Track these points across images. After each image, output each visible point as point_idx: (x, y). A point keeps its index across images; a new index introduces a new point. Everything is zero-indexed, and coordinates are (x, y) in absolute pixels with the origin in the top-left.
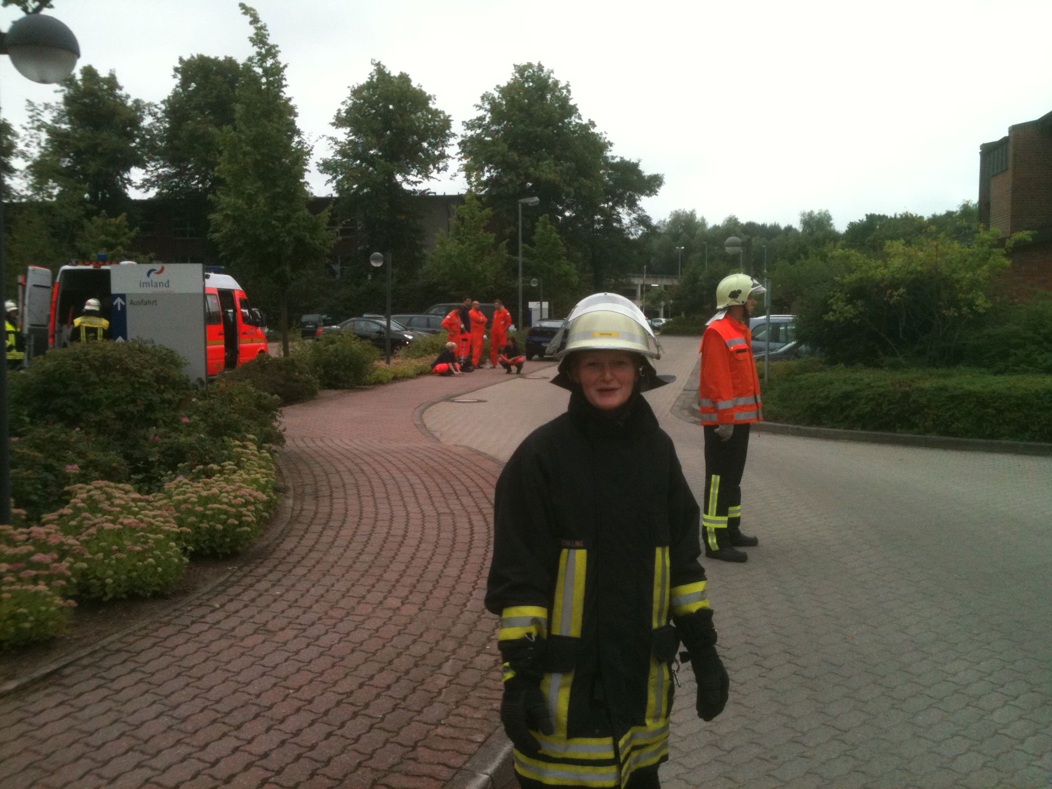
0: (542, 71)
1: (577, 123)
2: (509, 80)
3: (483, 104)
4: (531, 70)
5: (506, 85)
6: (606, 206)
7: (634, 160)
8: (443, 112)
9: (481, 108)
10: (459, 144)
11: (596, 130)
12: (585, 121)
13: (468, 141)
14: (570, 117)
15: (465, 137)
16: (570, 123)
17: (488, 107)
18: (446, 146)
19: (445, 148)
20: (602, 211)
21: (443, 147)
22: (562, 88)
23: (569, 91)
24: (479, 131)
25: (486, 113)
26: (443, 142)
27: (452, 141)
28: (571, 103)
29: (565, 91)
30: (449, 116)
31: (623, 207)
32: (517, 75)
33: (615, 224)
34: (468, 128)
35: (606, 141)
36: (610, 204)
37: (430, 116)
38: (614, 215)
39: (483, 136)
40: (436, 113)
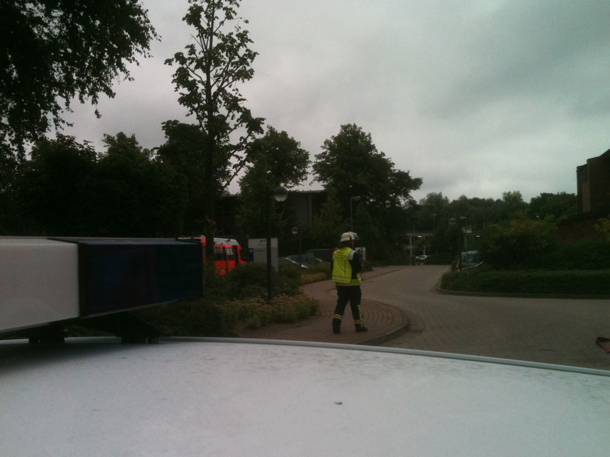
0: (356, 128)
1: (375, 154)
2: (339, 133)
3: (326, 146)
4: (350, 128)
5: (337, 135)
6: (392, 195)
7: (406, 171)
8: (305, 151)
9: (324, 148)
10: (313, 166)
11: (385, 157)
12: (379, 153)
13: (318, 165)
14: (371, 151)
15: (317, 162)
16: (371, 154)
17: (328, 147)
18: (306, 167)
19: (306, 168)
20: (390, 199)
21: (304, 168)
22: (367, 136)
23: (370, 138)
24: (324, 160)
25: (327, 150)
26: (305, 165)
27: (309, 165)
28: (372, 144)
29: (368, 138)
30: (308, 152)
31: (401, 196)
32: (343, 130)
33: (397, 205)
34: (318, 158)
35: (391, 162)
36: (394, 194)
37: (297, 153)
38: (396, 200)
39: (325, 162)
40: (301, 151)
